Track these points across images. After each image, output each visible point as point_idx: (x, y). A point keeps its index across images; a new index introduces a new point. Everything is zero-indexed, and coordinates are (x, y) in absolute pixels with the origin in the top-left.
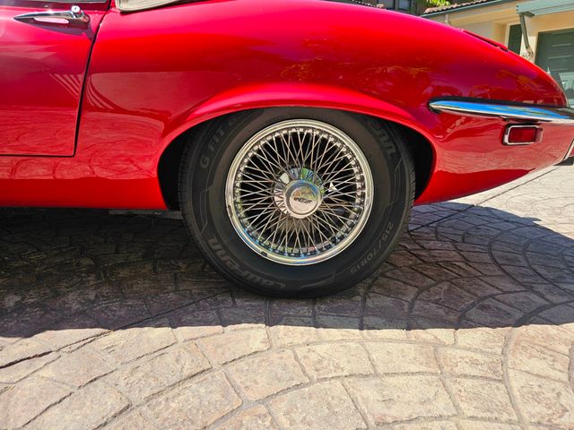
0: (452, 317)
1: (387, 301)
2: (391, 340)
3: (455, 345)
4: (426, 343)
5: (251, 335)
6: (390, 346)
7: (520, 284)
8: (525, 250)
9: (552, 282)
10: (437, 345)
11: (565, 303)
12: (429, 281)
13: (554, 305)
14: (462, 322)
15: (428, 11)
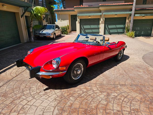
15: (55, 10)
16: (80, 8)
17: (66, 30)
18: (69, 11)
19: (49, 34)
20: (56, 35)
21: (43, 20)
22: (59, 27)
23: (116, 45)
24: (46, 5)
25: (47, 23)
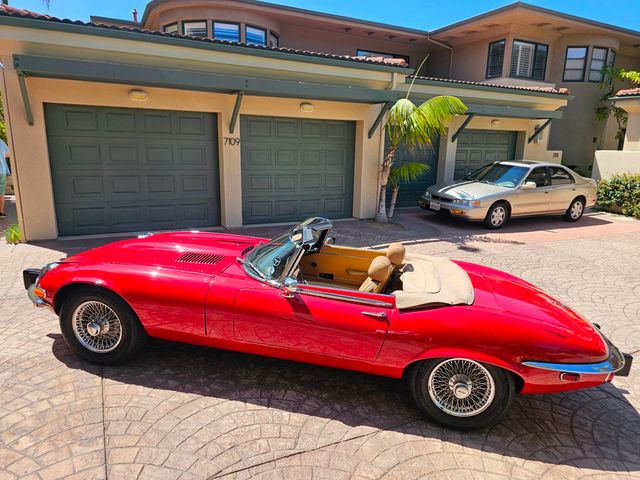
0: (527, 454)
1: (497, 439)
2: (494, 459)
3: (522, 467)
4: (509, 463)
5: (435, 444)
6: (494, 462)
7: (577, 442)
8: (598, 418)
9: (597, 444)
10: (515, 465)
11: (594, 459)
12: (525, 431)
13: (586, 458)
14: (531, 457)
15: (621, 92)
19: (468, 202)
20: (516, 211)
21: (530, 141)
22: (571, 177)
23: (379, 315)
24: (603, 72)
25: (556, 155)
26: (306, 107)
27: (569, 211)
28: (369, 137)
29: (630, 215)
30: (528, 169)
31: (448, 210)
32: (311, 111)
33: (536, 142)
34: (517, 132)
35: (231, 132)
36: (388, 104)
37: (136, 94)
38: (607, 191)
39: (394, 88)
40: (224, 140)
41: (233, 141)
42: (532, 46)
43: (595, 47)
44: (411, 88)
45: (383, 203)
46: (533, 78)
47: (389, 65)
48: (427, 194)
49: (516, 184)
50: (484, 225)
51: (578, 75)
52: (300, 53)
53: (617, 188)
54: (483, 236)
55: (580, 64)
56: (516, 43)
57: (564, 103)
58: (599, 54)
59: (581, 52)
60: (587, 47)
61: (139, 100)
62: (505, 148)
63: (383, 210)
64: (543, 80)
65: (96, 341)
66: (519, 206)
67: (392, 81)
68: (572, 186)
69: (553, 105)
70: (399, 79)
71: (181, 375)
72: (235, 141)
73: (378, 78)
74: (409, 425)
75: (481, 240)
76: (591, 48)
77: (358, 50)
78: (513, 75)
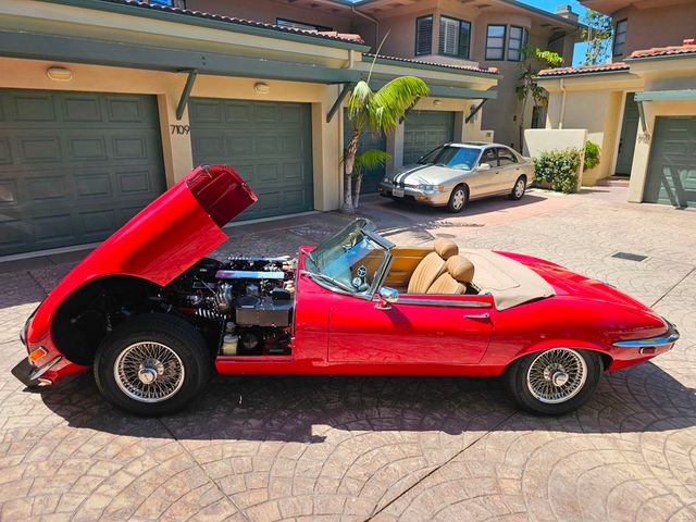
1: (587, 418)
3: (621, 439)
7: (644, 407)
8: (645, 384)
9: (660, 406)
11: (664, 419)
12: (602, 406)
13: (659, 420)
14: (621, 430)
15: (541, 72)
16: (665, 57)
17: (567, 171)
18: (613, 77)
19: (432, 187)
20: (474, 193)
21: (467, 122)
22: (514, 156)
23: (484, 316)
24: (520, 50)
25: (489, 134)
26: (262, 87)
27: (514, 190)
28: (328, 121)
29: (559, 190)
30: (480, 150)
31: (413, 197)
32: (267, 93)
33: (472, 122)
34: (454, 112)
35: (179, 117)
36: (349, 85)
37: (56, 72)
38: (538, 170)
39: (352, 67)
40: (171, 129)
41: (181, 130)
42: (456, 23)
43: (512, 26)
44: (372, 68)
45: (349, 193)
46: (459, 56)
47: (345, 41)
48: (386, 180)
49: (471, 166)
50: (447, 210)
51: (498, 54)
52: (253, 25)
53: (547, 166)
54: (444, 221)
55: (499, 43)
56: (443, 19)
57: (494, 82)
58: (515, 33)
59: (499, 31)
60: (505, 26)
61: (62, 80)
62: (443, 129)
63: (349, 199)
64: (467, 58)
65: (152, 390)
66: (476, 188)
67: (349, 60)
68: (516, 165)
69: (484, 84)
70: (356, 56)
71: (257, 412)
72: (184, 129)
73: (335, 55)
74: (510, 420)
75: (443, 225)
76: (508, 27)
77: (278, 19)
78: (441, 53)
